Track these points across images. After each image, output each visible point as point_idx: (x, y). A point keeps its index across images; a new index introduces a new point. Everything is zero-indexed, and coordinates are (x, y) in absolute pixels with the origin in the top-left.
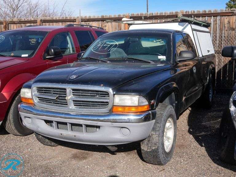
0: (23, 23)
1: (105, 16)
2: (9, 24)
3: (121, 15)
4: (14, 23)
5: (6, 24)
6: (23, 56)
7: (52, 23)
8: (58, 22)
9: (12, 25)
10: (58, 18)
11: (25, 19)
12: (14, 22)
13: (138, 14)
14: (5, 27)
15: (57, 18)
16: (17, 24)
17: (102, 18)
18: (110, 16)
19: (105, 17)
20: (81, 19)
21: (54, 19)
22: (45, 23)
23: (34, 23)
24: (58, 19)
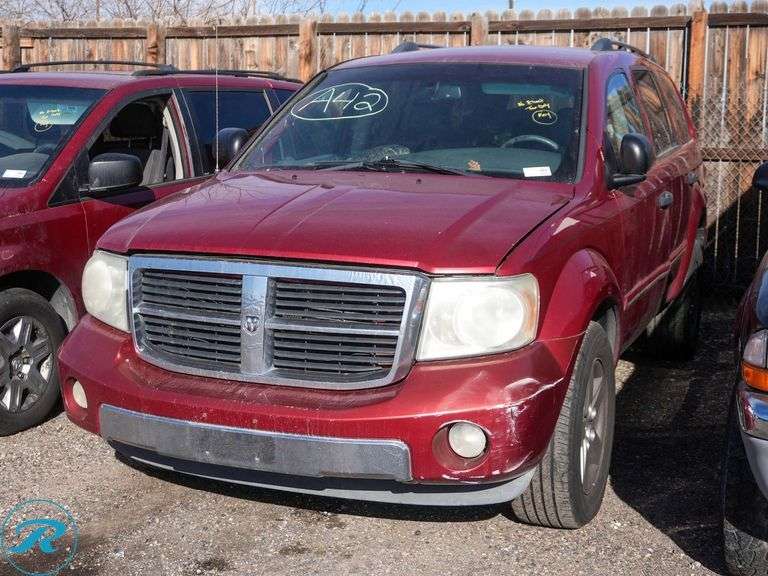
0: (233, 37)
1: (596, 12)
2: (167, 38)
3: (669, 7)
4: (190, 34)
5: (158, 38)
6: (529, 172)
7: (358, 37)
8: (386, 33)
9: (181, 44)
10: (386, 17)
11: (238, 21)
12: (192, 30)
13: (744, 7)
14: (154, 50)
15: (383, 16)
16: (202, 38)
17: (583, 19)
18: (615, 12)
19: (593, 17)
20: (490, 23)
21: (368, 20)
22: (325, 38)
23: (276, 36)
24: (383, 21)
